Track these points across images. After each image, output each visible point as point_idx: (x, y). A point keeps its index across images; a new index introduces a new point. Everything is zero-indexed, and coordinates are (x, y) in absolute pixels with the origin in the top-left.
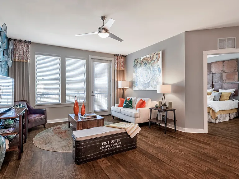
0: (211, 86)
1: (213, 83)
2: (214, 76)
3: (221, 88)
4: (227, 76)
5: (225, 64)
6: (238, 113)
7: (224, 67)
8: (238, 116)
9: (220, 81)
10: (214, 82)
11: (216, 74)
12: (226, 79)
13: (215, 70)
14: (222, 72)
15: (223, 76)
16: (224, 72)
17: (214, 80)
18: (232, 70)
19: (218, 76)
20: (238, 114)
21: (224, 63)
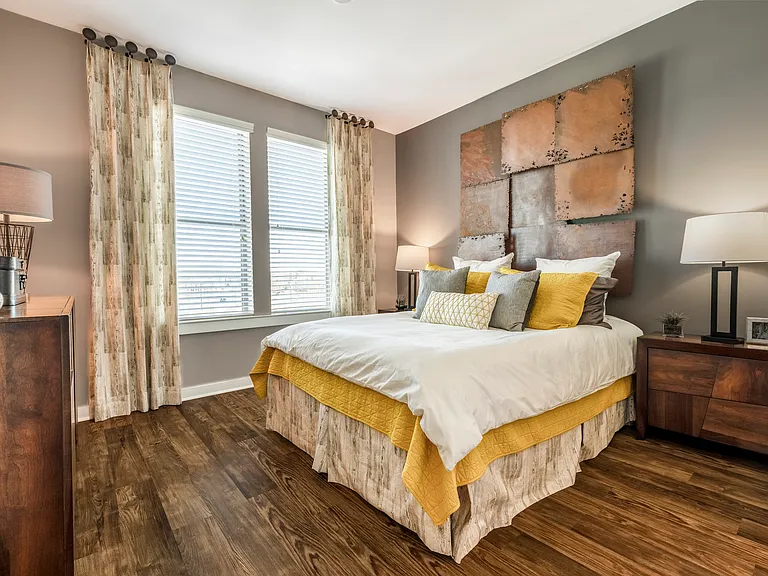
0: (503, 244)
1: (510, 226)
2: (516, 191)
3: (549, 255)
4: (575, 183)
5: (565, 115)
6: (631, 402)
7: (561, 133)
8: (632, 418)
9: (544, 211)
10: (516, 220)
11: (527, 178)
12: (569, 198)
13: (520, 151)
14: (550, 163)
15: (557, 183)
16: (560, 157)
17: (514, 213)
18: (605, 142)
19: (534, 188)
20: (631, 409)
21: (564, 104)
